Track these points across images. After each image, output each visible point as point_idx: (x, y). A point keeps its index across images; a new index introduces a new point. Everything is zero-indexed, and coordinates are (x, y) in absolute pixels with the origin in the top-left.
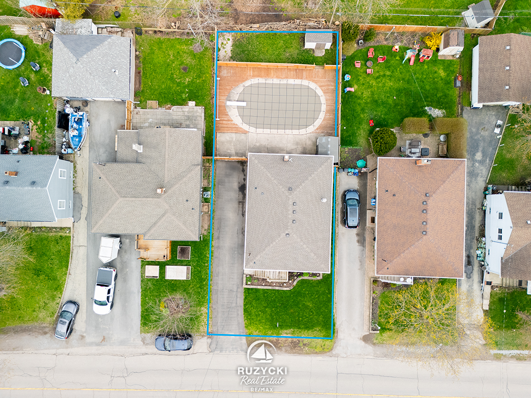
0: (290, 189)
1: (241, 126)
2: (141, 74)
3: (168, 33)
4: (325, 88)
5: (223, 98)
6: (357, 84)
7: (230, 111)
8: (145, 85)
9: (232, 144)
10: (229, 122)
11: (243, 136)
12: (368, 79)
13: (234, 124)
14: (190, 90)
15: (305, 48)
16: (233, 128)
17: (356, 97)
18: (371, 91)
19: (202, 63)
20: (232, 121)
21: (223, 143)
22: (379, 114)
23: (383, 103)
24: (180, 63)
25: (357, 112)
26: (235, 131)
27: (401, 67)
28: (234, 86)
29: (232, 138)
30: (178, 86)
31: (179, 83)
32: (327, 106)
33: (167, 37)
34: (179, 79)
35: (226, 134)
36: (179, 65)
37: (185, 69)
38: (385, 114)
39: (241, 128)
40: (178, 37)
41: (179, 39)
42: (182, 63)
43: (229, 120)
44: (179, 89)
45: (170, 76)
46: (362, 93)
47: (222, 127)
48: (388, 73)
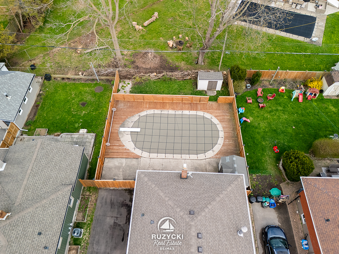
0: (191, 213)
1: (133, 151)
2: (39, 107)
3: (74, 80)
4: (221, 118)
5: (116, 126)
6: (252, 117)
7: (122, 137)
8: (39, 116)
9: (121, 170)
10: (120, 148)
11: (134, 162)
12: (262, 112)
13: (126, 149)
14: (84, 120)
15: (198, 89)
16: (124, 153)
17: (254, 127)
18: (268, 123)
19: (101, 100)
20: (124, 146)
21: (110, 169)
22: (282, 142)
23: (283, 132)
24: (80, 99)
25: (258, 140)
26: (126, 156)
27: (291, 103)
28: (129, 116)
29: (122, 164)
30: (73, 117)
31: (75, 115)
32: (224, 132)
33: (73, 82)
34: (76, 112)
35: (115, 160)
36: (79, 101)
37: (83, 104)
38: (289, 142)
39: (133, 153)
40: (83, 82)
41: (83, 83)
42: (82, 100)
43: (120, 146)
44: (74, 120)
45: (67, 110)
46: (259, 124)
47: (111, 152)
48: (280, 108)
